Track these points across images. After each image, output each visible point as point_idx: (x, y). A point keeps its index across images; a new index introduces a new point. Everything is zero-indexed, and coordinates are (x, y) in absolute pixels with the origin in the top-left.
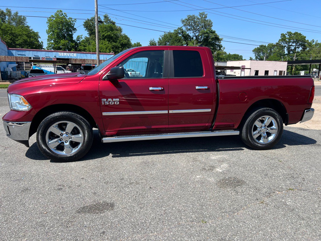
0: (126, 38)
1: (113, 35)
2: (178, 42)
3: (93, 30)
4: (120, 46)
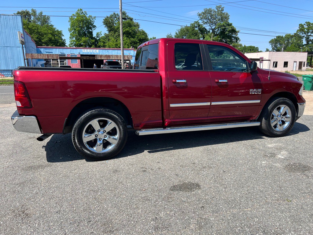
0: (144, 33)
1: (131, 31)
2: (195, 36)
3: (112, 26)
4: (138, 41)
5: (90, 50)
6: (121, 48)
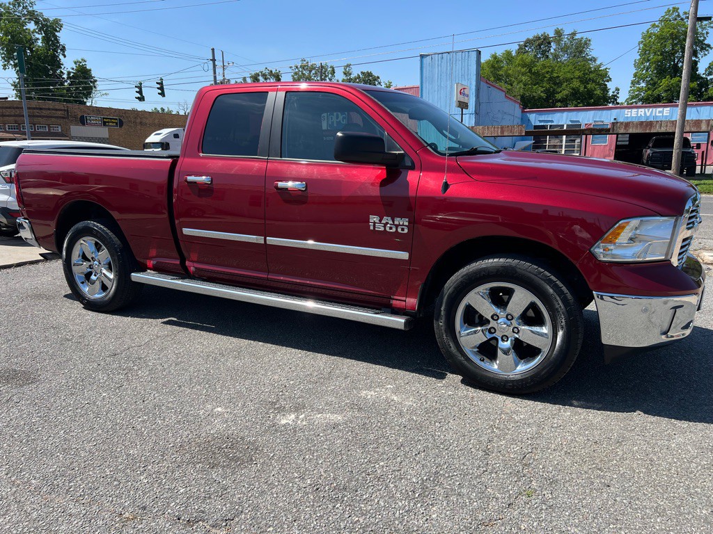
5: (646, 110)
6: (681, 103)
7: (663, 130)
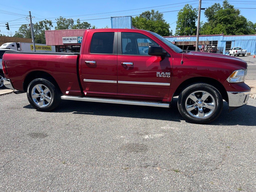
3: (212, 16)
5: (183, 38)
6: (197, 36)
7: (192, 44)
